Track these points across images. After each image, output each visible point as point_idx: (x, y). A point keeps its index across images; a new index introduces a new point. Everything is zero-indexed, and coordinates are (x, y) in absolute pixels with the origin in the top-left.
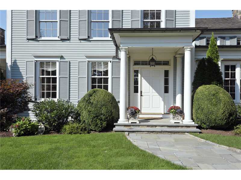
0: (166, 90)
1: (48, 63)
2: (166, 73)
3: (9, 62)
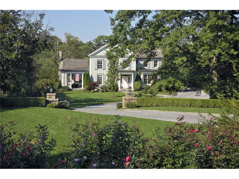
0: (129, 82)
1: (100, 75)
2: (129, 78)
3: (90, 75)
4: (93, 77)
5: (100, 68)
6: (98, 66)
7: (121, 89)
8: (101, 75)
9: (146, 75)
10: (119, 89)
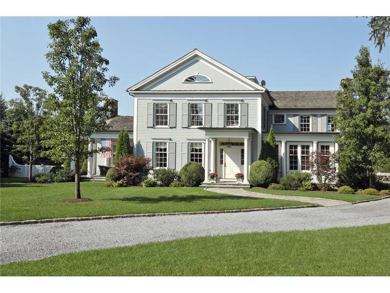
0: (242, 163)
1: (161, 143)
3: (135, 143)
4: (144, 147)
5: (162, 124)
6: (157, 117)
7: (212, 181)
8: (165, 143)
9: (296, 147)
10: (207, 180)
